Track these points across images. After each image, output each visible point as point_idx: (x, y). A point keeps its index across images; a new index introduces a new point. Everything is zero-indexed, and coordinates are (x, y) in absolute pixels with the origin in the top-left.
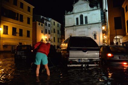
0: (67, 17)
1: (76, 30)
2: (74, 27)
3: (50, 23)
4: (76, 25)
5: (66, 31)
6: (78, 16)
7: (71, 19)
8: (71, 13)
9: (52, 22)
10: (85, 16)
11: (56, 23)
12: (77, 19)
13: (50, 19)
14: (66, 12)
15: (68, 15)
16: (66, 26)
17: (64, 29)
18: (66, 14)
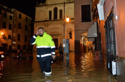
0: (38, 9)
1: (48, 26)
2: (46, 22)
3: (12, 15)
4: (48, 19)
5: (36, 27)
6: (52, 9)
7: (43, 12)
8: (44, 5)
9: (16, 15)
10: (60, 9)
11: (24, 16)
12: (50, 12)
13: (12, 10)
14: (38, 3)
15: (39, 6)
16: (36, 20)
17: (34, 24)
18: (37, 6)
